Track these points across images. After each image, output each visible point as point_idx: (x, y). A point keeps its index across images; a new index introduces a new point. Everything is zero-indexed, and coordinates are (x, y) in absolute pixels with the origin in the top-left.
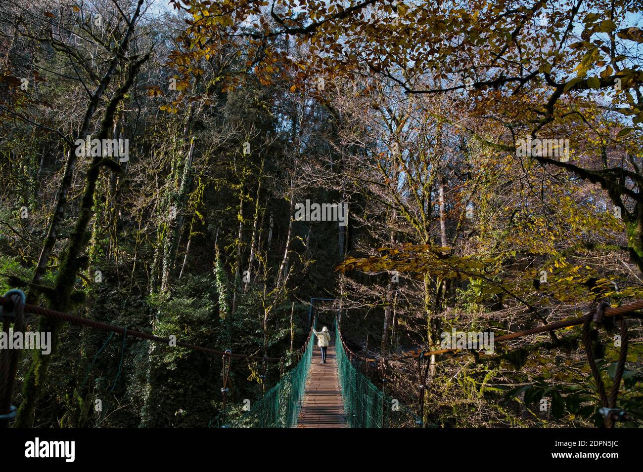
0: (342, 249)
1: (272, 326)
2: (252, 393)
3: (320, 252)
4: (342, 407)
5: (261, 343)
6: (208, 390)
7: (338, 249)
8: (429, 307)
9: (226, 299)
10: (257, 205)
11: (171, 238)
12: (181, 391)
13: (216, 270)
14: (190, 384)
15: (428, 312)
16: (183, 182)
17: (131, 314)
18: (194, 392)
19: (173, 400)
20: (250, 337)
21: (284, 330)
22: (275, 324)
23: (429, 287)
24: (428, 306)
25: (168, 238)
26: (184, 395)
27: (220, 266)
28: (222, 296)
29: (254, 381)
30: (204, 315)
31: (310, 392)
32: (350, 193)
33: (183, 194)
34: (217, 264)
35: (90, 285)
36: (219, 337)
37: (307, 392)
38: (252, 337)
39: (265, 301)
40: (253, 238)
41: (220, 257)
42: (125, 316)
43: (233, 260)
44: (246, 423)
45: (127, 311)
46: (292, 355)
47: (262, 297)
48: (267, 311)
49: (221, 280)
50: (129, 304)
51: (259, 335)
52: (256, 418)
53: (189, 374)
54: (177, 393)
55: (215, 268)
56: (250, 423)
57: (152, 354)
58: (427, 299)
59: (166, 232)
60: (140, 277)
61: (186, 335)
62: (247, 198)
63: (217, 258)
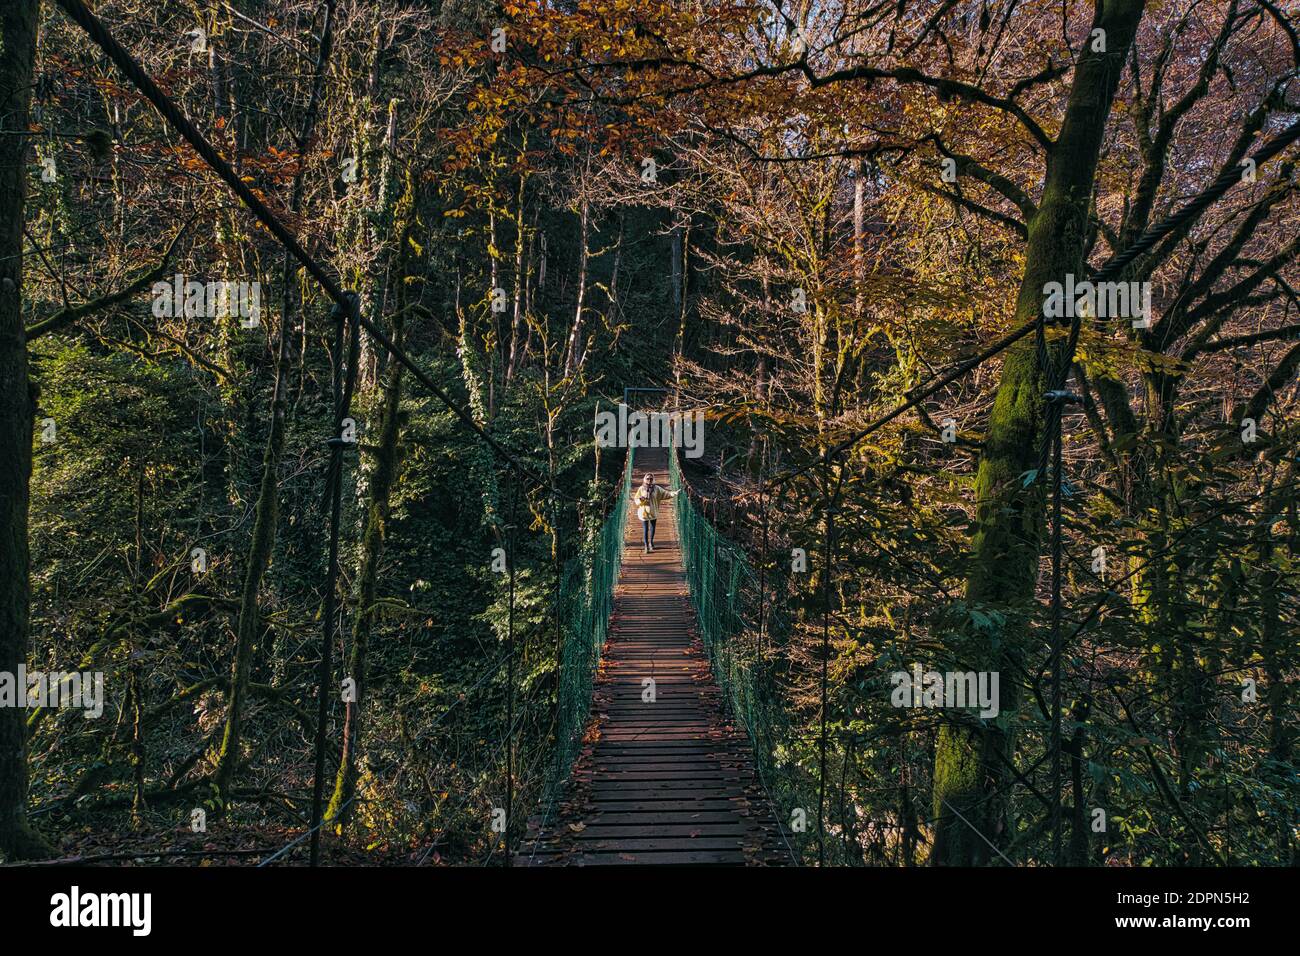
0: (677, 291)
1: (561, 440)
2: (534, 551)
3: (637, 295)
4: (679, 563)
5: (544, 469)
6: (459, 549)
7: (671, 292)
8: (822, 406)
9: (482, 399)
10: (519, 222)
11: (371, 293)
12: (414, 552)
13: (461, 351)
14: (427, 541)
15: (820, 414)
16: (382, 188)
17: (307, 428)
18: (435, 554)
19: (402, 568)
20: (524, 459)
21: (583, 446)
22: (566, 436)
23: (822, 373)
24: (820, 404)
25: (365, 292)
26: (419, 558)
27: (469, 344)
28: (475, 395)
29: (540, 531)
30: (445, 426)
31: (633, 544)
32: (690, 212)
33: (385, 212)
34: (462, 341)
35: (231, 382)
36: (475, 463)
37: (627, 545)
38: (529, 460)
39: (548, 399)
40: (517, 285)
41: (468, 329)
42: (297, 432)
43: (485, 327)
44: (529, 597)
45: (299, 423)
46: (599, 487)
47: (544, 393)
48: (552, 417)
49: (471, 367)
50: (302, 411)
51: (539, 456)
52: (545, 587)
53: (424, 526)
54: (407, 556)
55: (460, 347)
56: (536, 596)
57: (362, 495)
58: (818, 394)
59: (360, 283)
60: (314, 362)
61: (418, 462)
62: (502, 214)
63: (462, 330)
